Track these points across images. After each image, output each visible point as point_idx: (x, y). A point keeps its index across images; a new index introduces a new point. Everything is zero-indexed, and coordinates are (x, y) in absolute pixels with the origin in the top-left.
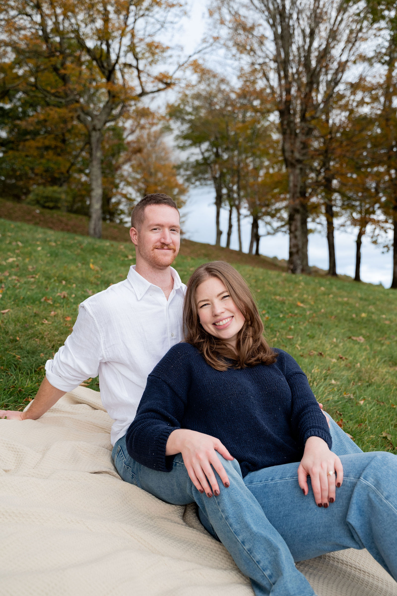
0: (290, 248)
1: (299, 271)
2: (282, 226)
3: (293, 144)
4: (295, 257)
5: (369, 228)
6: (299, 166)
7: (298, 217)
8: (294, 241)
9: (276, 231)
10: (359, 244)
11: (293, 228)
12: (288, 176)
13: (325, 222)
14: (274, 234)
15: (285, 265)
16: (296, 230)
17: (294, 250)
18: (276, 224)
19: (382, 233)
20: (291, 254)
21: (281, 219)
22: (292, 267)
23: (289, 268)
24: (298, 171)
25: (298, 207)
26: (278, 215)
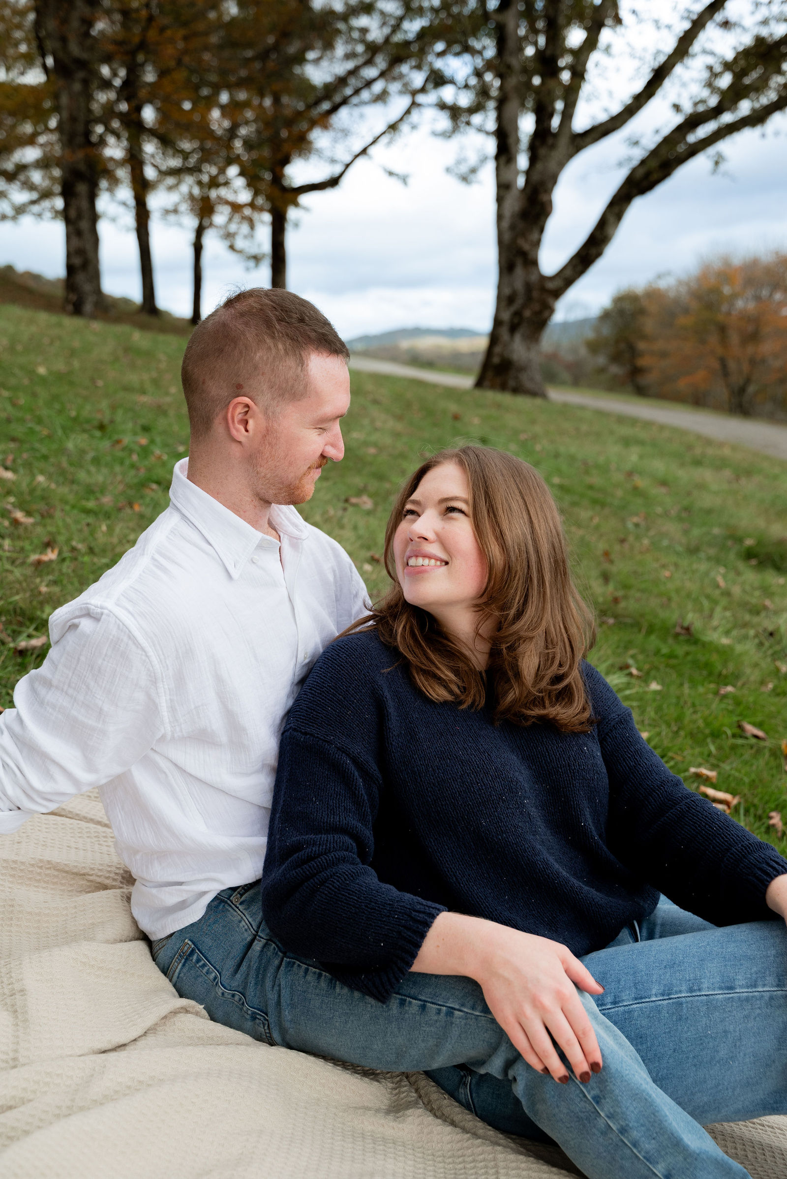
0: (69, 255)
1: (88, 307)
2: (33, 202)
3: (65, 21)
4: (80, 277)
5: (220, 217)
6: (81, 75)
7: (82, 188)
8: (75, 242)
9: (20, 210)
10: (198, 248)
11: (73, 213)
12: (56, 97)
13: (132, 202)
14: (14, 218)
15: (60, 292)
16: (79, 217)
17: (77, 261)
18: (20, 196)
19: (245, 228)
20: (70, 268)
21: (29, 186)
22: (73, 297)
23: (67, 300)
24: (77, 87)
25: (82, 167)
26: (22, 177)
